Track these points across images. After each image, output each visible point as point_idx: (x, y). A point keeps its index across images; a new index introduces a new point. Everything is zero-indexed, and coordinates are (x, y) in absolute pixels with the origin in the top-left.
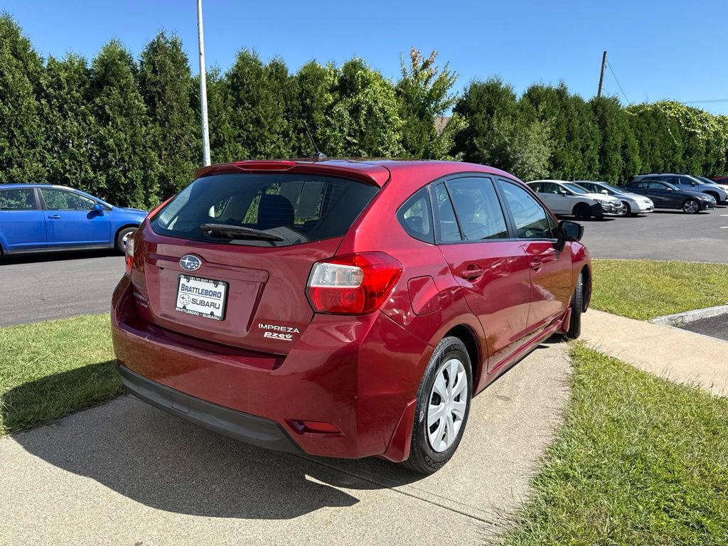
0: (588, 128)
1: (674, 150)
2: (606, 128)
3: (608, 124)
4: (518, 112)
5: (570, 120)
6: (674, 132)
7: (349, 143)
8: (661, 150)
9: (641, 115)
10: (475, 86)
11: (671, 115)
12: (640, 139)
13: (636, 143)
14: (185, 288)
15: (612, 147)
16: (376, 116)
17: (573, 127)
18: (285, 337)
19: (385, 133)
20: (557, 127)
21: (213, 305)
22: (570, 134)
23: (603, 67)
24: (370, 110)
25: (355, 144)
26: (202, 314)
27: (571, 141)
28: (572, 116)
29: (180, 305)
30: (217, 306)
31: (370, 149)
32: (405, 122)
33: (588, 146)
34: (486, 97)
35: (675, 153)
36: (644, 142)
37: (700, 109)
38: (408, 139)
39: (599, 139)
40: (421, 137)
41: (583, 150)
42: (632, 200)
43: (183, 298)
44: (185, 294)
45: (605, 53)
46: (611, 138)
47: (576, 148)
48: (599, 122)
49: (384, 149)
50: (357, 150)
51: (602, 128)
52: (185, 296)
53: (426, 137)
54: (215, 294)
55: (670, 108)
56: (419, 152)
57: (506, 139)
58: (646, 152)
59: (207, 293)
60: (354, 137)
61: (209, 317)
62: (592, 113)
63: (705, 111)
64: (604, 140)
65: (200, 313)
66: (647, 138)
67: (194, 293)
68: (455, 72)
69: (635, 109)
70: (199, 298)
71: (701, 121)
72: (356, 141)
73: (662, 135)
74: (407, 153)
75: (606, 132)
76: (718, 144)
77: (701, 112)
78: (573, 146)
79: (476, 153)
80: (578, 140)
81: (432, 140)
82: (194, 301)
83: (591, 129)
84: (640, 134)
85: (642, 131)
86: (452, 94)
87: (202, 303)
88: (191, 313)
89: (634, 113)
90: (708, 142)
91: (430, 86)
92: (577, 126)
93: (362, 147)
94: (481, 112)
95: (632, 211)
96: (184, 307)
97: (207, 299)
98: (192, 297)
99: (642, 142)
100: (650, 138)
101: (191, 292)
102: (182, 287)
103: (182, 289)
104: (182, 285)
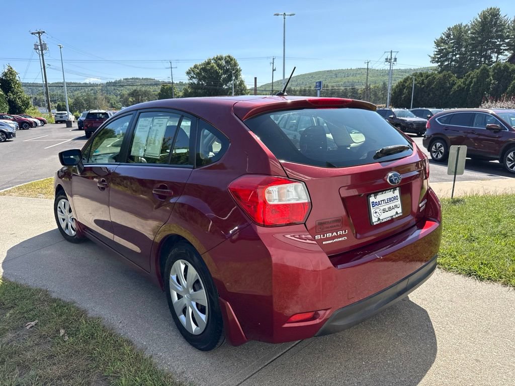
14: (375, 204)
21: (396, 207)
26: (392, 216)
29: (375, 219)
30: (398, 206)
44: (377, 208)
52: (377, 211)
54: (394, 198)
59: (390, 200)
61: (397, 216)
65: (391, 217)
67: (383, 204)
70: (386, 207)
82: (384, 211)
87: (390, 209)
88: (385, 220)
96: (379, 219)
97: (391, 205)
98: (382, 208)
101: (380, 206)
102: (372, 204)
103: (373, 207)
104: (372, 202)
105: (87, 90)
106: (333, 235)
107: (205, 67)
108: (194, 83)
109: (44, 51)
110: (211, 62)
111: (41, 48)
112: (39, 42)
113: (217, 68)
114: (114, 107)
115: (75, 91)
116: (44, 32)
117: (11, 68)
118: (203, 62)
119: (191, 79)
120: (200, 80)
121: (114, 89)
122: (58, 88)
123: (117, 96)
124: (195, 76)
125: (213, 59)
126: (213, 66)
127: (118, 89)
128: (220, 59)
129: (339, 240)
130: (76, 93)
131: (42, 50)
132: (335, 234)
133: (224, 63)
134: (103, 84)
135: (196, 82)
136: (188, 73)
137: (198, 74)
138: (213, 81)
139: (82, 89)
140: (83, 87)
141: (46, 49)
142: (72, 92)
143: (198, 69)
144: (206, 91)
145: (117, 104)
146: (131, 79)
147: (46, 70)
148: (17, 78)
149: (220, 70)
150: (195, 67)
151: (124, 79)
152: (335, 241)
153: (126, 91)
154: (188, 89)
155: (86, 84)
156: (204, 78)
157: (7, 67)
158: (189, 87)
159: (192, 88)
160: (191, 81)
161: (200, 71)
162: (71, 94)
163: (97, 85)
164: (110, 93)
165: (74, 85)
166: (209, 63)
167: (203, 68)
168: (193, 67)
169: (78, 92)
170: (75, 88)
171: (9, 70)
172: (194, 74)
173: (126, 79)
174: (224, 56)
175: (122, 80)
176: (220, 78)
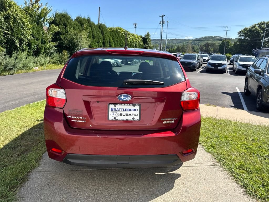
0: (99, 34)
1: (123, 44)
2: (104, 35)
3: (104, 34)
4: (75, 26)
5: (93, 31)
6: (122, 38)
7: (5, 33)
8: (120, 44)
9: (113, 31)
10: (57, 14)
11: (121, 32)
12: (113, 39)
13: (113, 41)
14: (113, 109)
15: (106, 42)
16: (18, 22)
17: (94, 34)
18: (172, 122)
19: (24, 30)
20: (89, 33)
21: (134, 115)
22: (94, 36)
23: (99, 12)
24: (15, 19)
25: (9, 34)
26: (128, 119)
27: (94, 39)
28: (93, 30)
29: (111, 117)
30: (136, 115)
31: (18, 37)
32: (32, 26)
33: (99, 41)
34: (62, 19)
35: (123, 45)
36: (115, 41)
37: (128, 31)
38: (34, 34)
39: (102, 39)
40: (40, 33)
41: (98, 43)
42: (118, 61)
43: (113, 114)
44: (115, 112)
45: (99, 7)
46: (106, 39)
47: (96, 41)
48: (101, 33)
49: (24, 37)
50: (10, 37)
51: (103, 35)
53: (41, 33)
54: (133, 110)
55: (120, 30)
56: (39, 40)
57: (74, 37)
58: (116, 44)
59: (129, 110)
60: (8, 31)
61: (133, 120)
62: (99, 29)
63: (129, 32)
64: (104, 39)
65: (126, 119)
66: (116, 40)
67: (121, 111)
68: (51, 7)
69: (111, 29)
70: (124, 113)
71: (128, 35)
72: (10, 33)
73: (119, 39)
74: (34, 40)
75: (104, 36)
76: (133, 43)
77: (128, 32)
78: (95, 41)
79: (62, 41)
80: (96, 39)
81: (43, 35)
82: (121, 115)
83: (100, 35)
84: (113, 38)
85: (114, 36)
86: (49, 16)
87: (126, 115)
88: (120, 120)
89: (111, 30)
90: (131, 42)
91: (40, 11)
92: (95, 34)
93: (13, 36)
94: (61, 25)
95: (118, 65)
96: (115, 118)
97: (129, 113)
98: (119, 113)
99: (114, 41)
100: (116, 39)
101: (118, 111)
102: (111, 109)
103: (111, 110)
104: (111, 108)
105: (185, 42)
106: (77, 118)
107: (251, 29)
108: (242, 39)
109: (163, 25)
110: (256, 26)
111: (162, 23)
112: (162, 20)
113: (259, 29)
114: (195, 52)
115: (180, 43)
116: (165, 16)
117: (148, 33)
118: (251, 26)
119: (240, 36)
120: (246, 37)
121: (198, 42)
122: (172, 42)
123: (198, 46)
124: (243, 35)
125: (258, 24)
126: (257, 28)
127: (200, 42)
128: (263, 24)
129: (81, 121)
130: (180, 44)
131: (162, 24)
132: (78, 118)
133: (265, 26)
134: (193, 40)
135: (243, 38)
136: (239, 33)
137: (245, 34)
138: (255, 38)
139: (182, 42)
140: (183, 41)
141: (164, 23)
142: (178, 44)
143: (246, 30)
144: (248, 43)
145: (197, 50)
146: (208, 37)
147: (162, 33)
148: (150, 37)
149: (261, 31)
150: (245, 29)
151: (204, 37)
152: (78, 121)
153: (203, 43)
154: (237, 42)
155: (185, 39)
156: (249, 36)
157: (147, 33)
158: (238, 41)
159: (240, 42)
160: (240, 38)
161: (247, 32)
162: (177, 45)
163: (190, 40)
164: (195, 45)
165: (179, 40)
166: (254, 27)
167: (249, 30)
168: (243, 29)
169: (181, 43)
170: (180, 42)
171: (148, 34)
172: (243, 33)
173: (205, 37)
174: (266, 21)
175: (203, 37)
176: (260, 36)
